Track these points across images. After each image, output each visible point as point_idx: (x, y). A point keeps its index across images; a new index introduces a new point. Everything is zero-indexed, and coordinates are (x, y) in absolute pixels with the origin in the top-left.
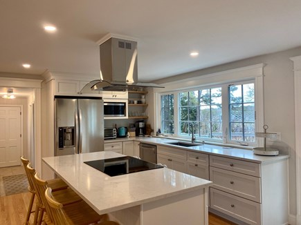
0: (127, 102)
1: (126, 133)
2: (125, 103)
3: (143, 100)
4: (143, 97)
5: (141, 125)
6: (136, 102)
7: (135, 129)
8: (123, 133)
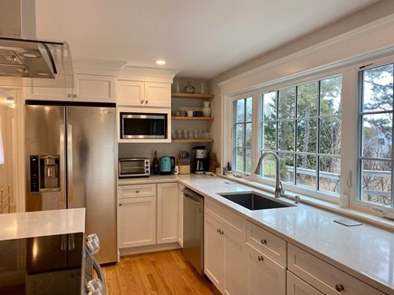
0: (169, 112)
1: (173, 167)
2: (166, 115)
3: (206, 110)
4: (206, 104)
5: (200, 154)
6: (190, 113)
7: (189, 160)
8: (167, 168)
